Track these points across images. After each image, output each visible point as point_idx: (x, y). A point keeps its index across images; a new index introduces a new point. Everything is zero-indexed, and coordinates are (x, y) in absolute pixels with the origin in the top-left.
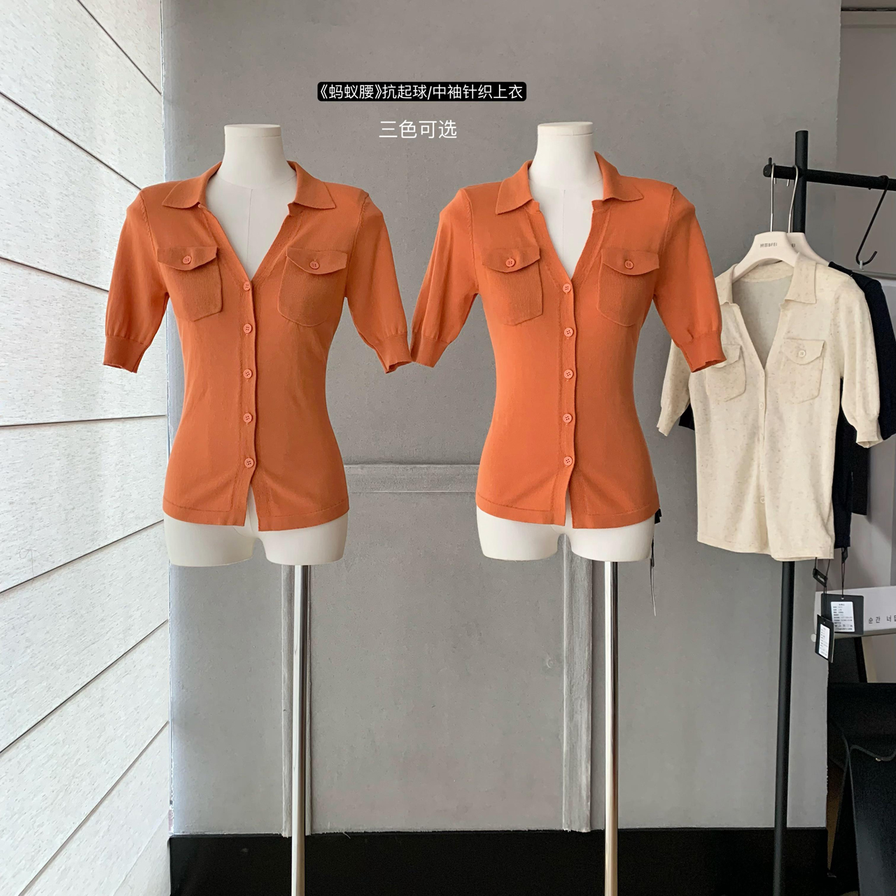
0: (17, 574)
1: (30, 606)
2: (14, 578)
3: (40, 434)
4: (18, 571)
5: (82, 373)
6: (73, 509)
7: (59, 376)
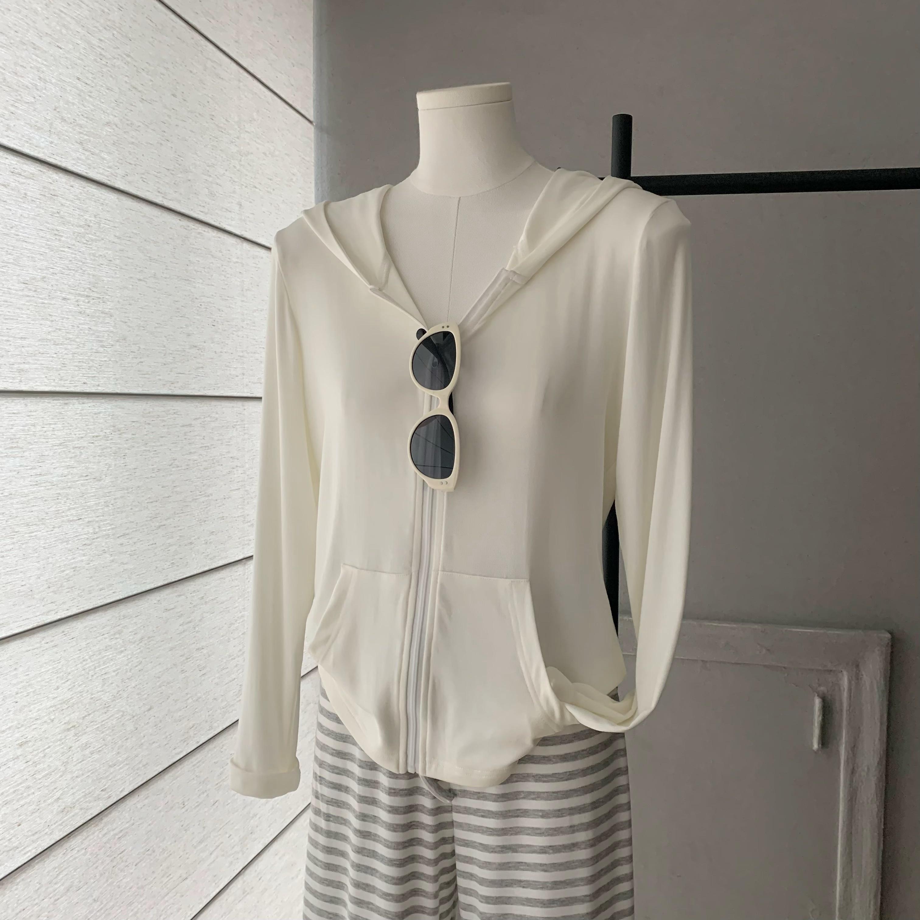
0: (33, 842)
1: (61, 876)
2: (27, 849)
3: (85, 627)
4: (36, 836)
5: (169, 518)
6: (149, 710)
7: (124, 535)
